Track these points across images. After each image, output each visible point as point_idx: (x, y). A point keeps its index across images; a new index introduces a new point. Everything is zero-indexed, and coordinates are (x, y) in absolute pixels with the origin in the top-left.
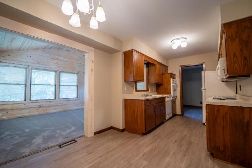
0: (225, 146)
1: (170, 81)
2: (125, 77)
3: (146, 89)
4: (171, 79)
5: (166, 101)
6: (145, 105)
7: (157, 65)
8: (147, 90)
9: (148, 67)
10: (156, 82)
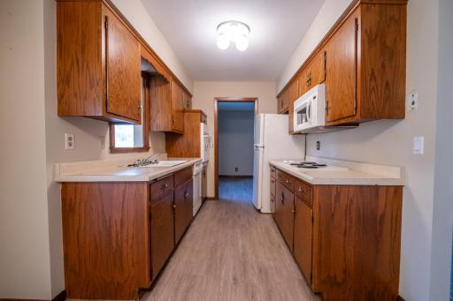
0: (345, 272)
1: (199, 128)
2: (61, 97)
3: (141, 145)
4: (202, 124)
5: (194, 173)
6: (150, 199)
7: (173, 85)
8: (146, 148)
9: (147, 85)
10: (169, 129)
